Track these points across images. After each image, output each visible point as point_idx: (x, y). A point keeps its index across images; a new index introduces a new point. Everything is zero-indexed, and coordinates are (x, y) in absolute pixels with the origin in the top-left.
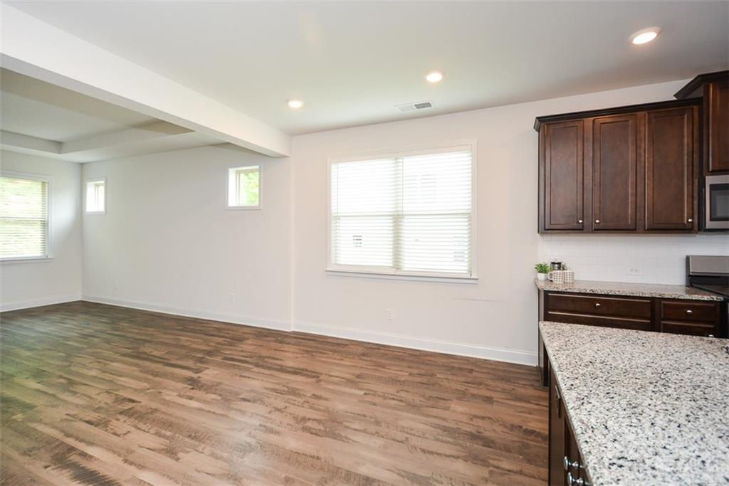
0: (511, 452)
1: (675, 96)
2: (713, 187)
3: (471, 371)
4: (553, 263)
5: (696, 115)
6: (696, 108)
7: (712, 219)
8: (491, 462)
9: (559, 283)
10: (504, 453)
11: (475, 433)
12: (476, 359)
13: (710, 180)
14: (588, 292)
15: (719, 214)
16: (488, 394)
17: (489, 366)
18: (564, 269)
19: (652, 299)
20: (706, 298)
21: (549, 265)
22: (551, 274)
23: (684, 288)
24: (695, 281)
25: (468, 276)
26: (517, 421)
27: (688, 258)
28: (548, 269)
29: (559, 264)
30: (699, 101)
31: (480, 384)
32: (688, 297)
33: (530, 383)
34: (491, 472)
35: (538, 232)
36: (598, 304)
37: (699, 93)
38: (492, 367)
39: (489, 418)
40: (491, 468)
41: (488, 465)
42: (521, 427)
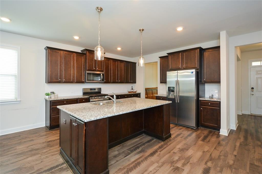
0: (45, 148)
1: (81, 51)
2: (88, 73)
3: (20, 136)
4: (51, 92)
5: (85, 57)
6: (85, 55)
7: (87, 80)
8: (40, 153)
9: (53, 98)
10: (43, 149)
11: (31, 150)
12: (19, 132)
13: (87, 72)
14: (63, 99)
15: (89, 79)
16: (31, 139)
17: (27, 132)
18: (54, 94)
19: (77, 99)
20: (87, 97)
21: (50, 93)
22: (51, 96)
23: (82, 96)
24: (85, 94)
25: (16, 100)
26: (44, 141)
27: (83, 89)
28: (49, 94)
29: (53, 92)
30: (85, 54)
31: (26, 138)
32: (83, 97)
33: (44, 131)
34: (41, 155)
35: (46, 83)
36: (65, 102)
37: (85, 52)
38: (28, 132)
39: (34, 144)
40: (41, 154)
41: (40, 154)
42: (46, 142)
